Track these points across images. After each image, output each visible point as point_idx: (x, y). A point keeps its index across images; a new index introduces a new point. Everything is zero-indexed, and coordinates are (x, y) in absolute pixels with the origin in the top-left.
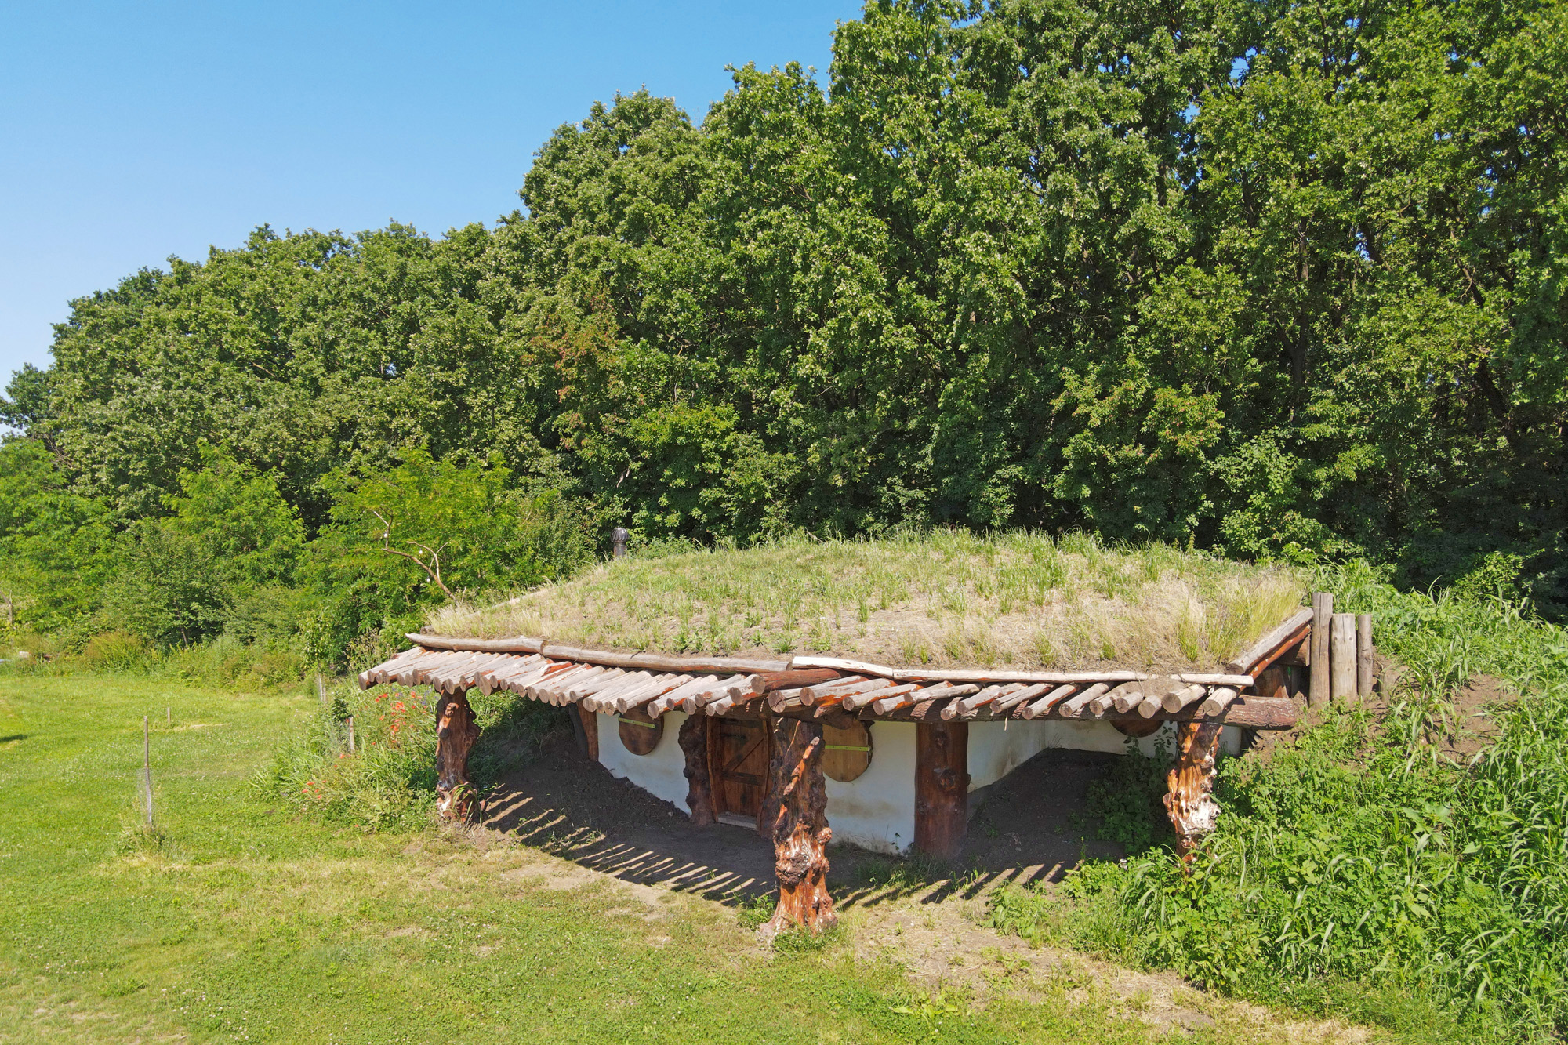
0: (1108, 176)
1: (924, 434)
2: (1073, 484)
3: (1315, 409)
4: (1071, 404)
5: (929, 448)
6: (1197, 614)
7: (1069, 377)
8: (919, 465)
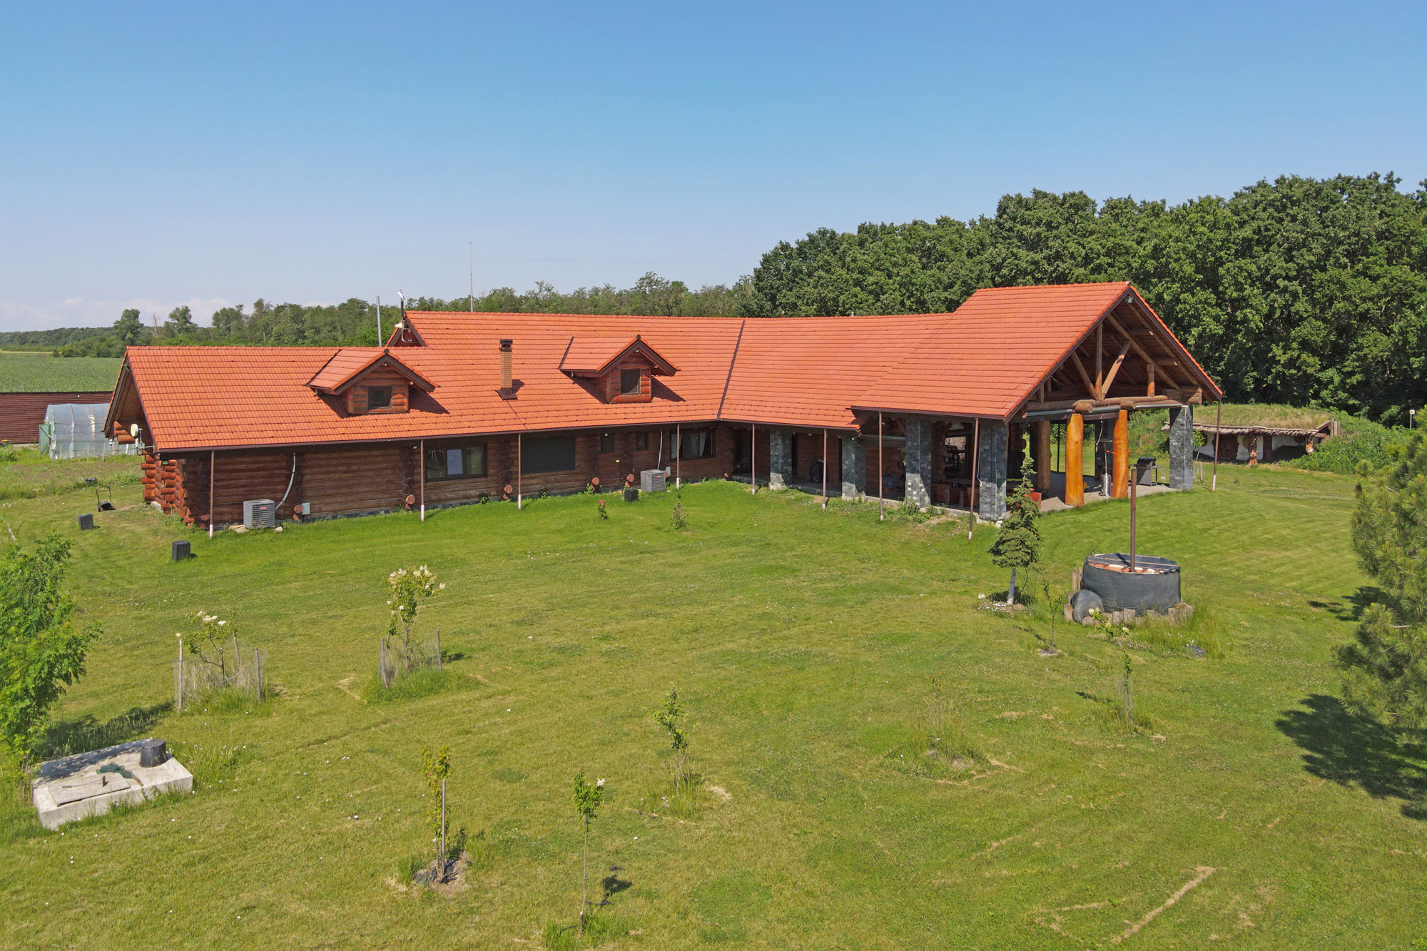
0: (1287, 295)
1: (1221, 358)
2: (1275, 379)
3: (1346, 364)
5: (1222, 363)
6: (1310, 421)
7: (1273, 346)
8: (1219, 368)
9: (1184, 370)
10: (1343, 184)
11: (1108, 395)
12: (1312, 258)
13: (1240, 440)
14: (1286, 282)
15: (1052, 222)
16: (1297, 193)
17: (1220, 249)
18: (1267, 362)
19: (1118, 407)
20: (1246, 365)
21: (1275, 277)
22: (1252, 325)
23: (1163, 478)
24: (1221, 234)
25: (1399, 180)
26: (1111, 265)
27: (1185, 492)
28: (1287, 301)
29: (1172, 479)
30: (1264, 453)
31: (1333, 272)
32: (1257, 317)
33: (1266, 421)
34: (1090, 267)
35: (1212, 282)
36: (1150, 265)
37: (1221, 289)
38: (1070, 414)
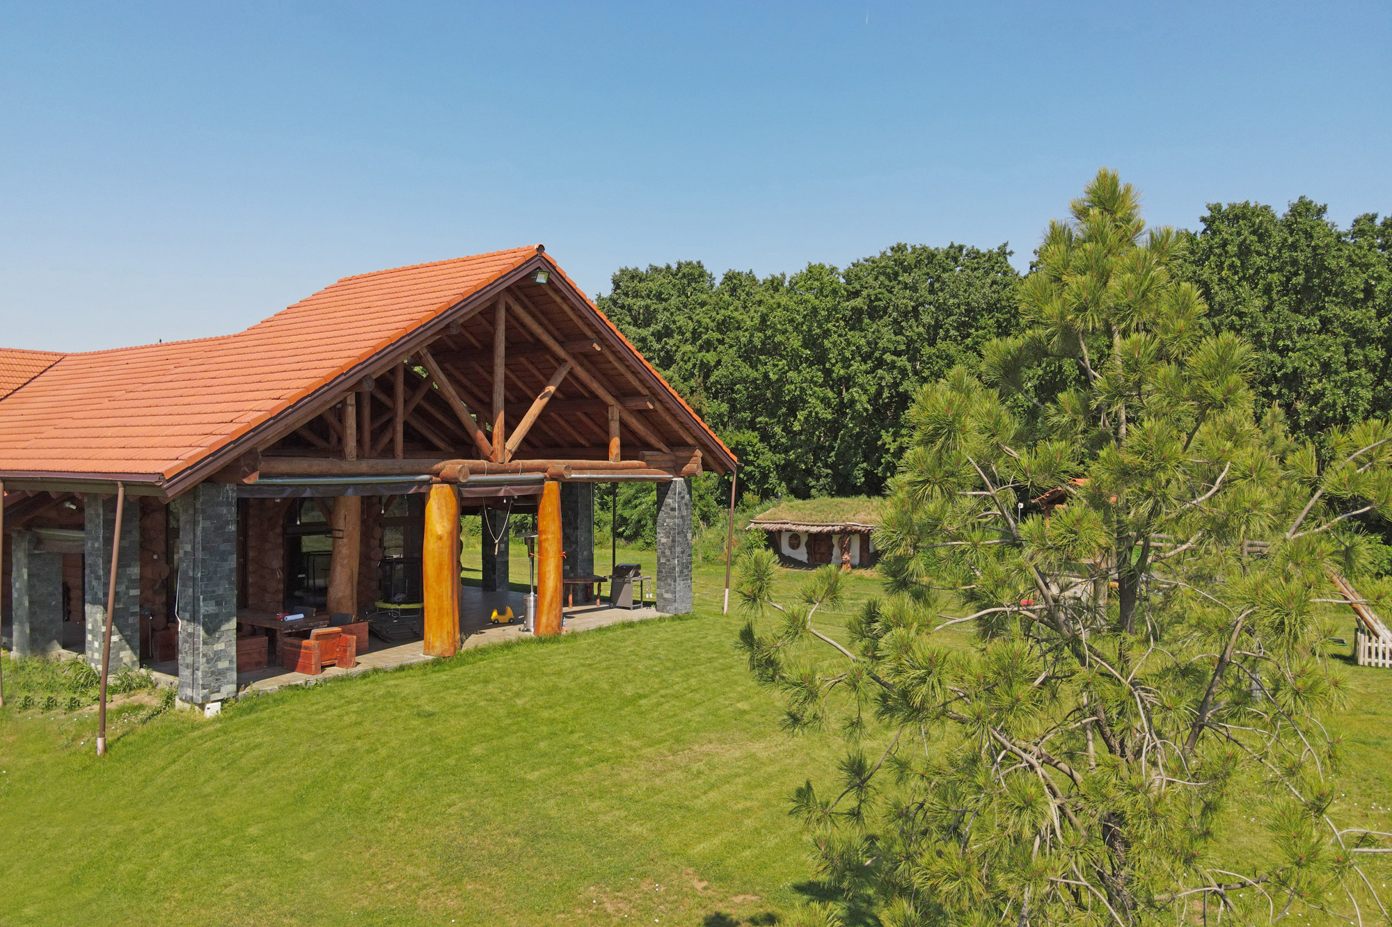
0: (895, 372)
4: (884, 444)
7: (883, 432)
9: (668, 419)
10: (955, 253)
11: (517, 455)
12: (921, 329)
13: (835, 540)
14: (895, 358)
15: (661, 293)
16: (910, 259)
17: (827, 320)
18: (877, 451)
19: (539, 475)
20: (855, 455)
21: (885, 350)
22: (858, 406)
23: (649, 597)
24: (829, 302)
25: (1011, 253)
26: (721, 342)
27: (677, 618)
28: (894, 378)
29: (660, 596)
30: (861, 557)
31: (941, 345)
32: (864, 398)
33: (862, 516)
34: (698, 343)
35: (820, 358)
36: (758, 339)
37: (827, 365)
38: (428, 484)
